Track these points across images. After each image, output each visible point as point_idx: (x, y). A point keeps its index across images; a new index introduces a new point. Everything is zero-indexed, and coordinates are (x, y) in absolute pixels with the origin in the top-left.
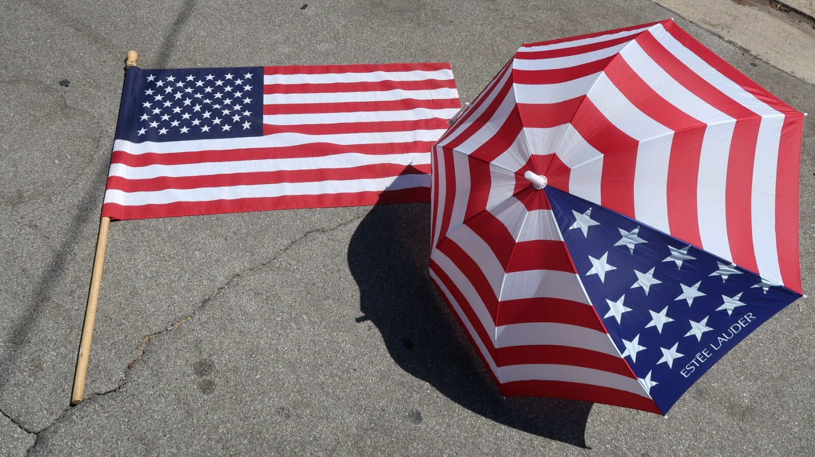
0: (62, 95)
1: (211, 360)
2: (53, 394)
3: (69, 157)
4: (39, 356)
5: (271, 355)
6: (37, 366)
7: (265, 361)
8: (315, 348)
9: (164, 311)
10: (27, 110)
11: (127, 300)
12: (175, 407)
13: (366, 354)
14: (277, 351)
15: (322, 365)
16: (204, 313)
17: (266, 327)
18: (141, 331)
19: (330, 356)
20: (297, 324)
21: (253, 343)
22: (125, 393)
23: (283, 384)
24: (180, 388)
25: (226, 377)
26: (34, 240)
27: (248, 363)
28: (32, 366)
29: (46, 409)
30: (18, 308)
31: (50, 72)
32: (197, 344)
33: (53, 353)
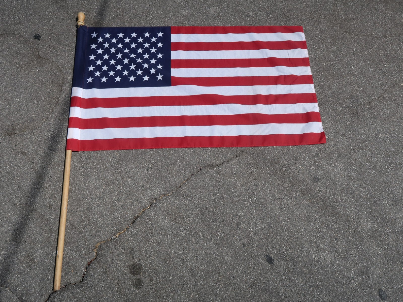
0: (36, 47)
1: (140, 264)
2: (42, 281)
3: (43, 99)
4: (32, 252)
5: (179, 262)
6: (31, 260)
7: (175, 267)
8: (208, 259)
9: (109, 224)
10: (14, 59)
11: (85, 214)
12: (118, 297)
13: (242, 266)
14: (182, 260)
15: (212, 272)
16: (135, 227)
17: (175, 240)
18: (95, 238)
19: (218, 266)
20: (196, 239)
21: (167, 252)
22: (86, 285)
23: (187, 285)
24: (121, 283)
25: (150, 277)
26: (24, 164)
27: (164, 267)
28: (28, 260)
29: (38, 292)
30: (17, 215)
31: (27, 28)
32: (131, 251)
33: (40, 251)
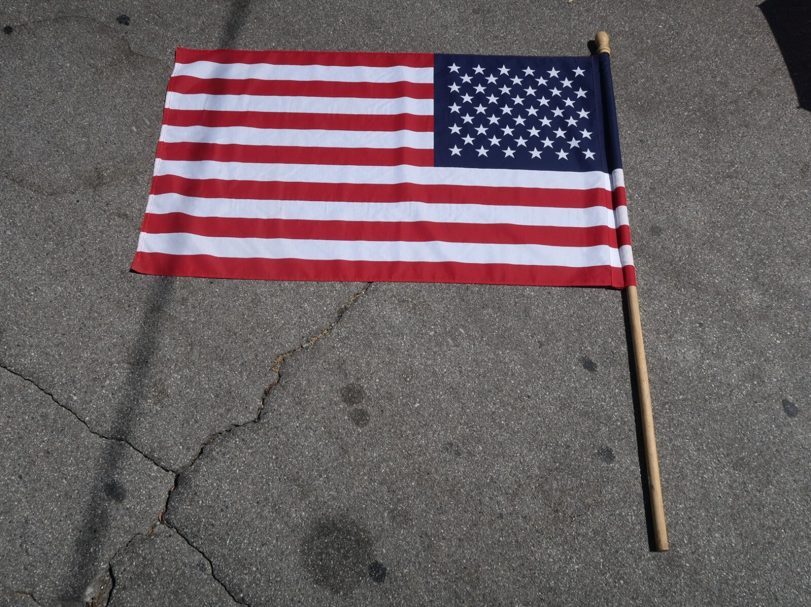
0: (123, 37)
1: (359, 385)
2: (185, 425)
3: (148, 123)
4: (161, 379)
5: (429, 378)
6: (160, 392)
7: (423, 386)
8: (479, 370)
9: (295, 324)
10: (84, 59)
11: (249, 309)
12: (327, 442)
13: (540, 377)
14: (434, 373)
15: (490, 391)
16: (342, 326)
17: (417, 343)
18: (272, 348)
19: (498, 380)
20: (454, 339)
21: (405, 363)
22: (267, 425)
23: (448, 415)
24: (328, 419)
25: (380, 405)
26: (126, 233)
27: (403, 388)
28: (154, 391)
29: (180, 443)
30: (126, 320)
31: (102, 5)
32: (341, 366)
33: (176, 376)
